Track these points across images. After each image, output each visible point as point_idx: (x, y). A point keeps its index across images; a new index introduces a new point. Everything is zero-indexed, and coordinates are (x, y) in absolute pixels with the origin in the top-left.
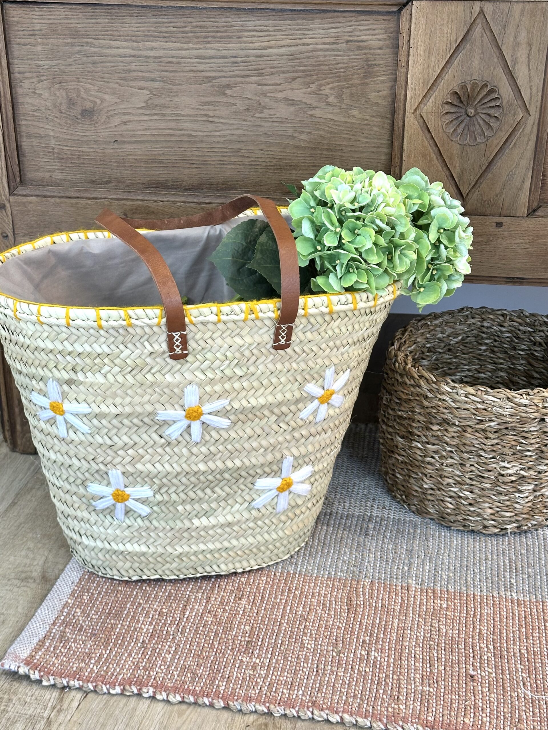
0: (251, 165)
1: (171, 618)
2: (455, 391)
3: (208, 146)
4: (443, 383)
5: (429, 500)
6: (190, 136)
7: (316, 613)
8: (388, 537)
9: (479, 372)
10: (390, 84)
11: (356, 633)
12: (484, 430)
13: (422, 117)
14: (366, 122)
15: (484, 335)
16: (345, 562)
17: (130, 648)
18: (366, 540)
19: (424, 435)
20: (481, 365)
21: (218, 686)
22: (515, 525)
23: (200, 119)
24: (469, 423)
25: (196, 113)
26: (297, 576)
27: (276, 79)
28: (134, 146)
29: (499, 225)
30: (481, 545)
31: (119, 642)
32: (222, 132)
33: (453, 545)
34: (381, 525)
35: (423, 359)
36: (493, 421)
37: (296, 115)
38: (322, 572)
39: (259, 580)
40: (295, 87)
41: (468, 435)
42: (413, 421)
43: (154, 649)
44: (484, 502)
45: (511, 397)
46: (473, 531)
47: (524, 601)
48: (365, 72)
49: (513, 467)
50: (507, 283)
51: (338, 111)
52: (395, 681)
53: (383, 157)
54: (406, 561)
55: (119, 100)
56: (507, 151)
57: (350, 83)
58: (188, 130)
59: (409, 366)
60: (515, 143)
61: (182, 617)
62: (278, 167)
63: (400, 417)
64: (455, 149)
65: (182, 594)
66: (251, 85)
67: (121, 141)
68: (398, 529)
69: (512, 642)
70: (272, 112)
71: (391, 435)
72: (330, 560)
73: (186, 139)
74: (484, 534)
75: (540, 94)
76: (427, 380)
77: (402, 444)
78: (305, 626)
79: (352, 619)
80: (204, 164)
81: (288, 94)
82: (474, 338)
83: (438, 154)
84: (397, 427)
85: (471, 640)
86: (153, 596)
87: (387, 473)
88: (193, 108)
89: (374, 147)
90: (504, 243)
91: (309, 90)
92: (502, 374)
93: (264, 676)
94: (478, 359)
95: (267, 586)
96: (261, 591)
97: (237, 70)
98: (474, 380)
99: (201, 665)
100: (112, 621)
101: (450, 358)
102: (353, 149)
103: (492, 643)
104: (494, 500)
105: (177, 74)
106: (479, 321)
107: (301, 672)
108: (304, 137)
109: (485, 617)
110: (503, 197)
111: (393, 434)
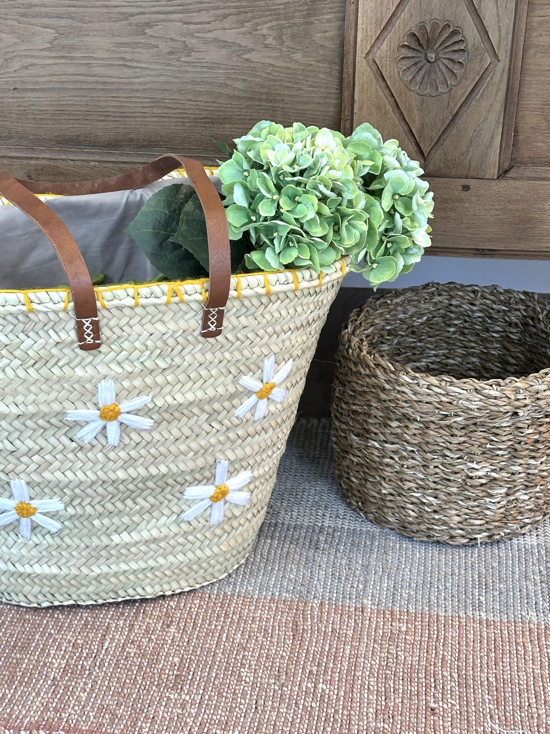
0: (178, 118)
1: (87, 650)
2: (415, 382)
3: (126, 95)
4: (402, 373)
5: (389, 507)
6: (105, 83)
7: (256, 640)
8: (341, 551)
9: (448, 358)
10: (339, 23)
11: (302, 662)
12: (449, 427)
13: (375, 62)
14: (311, 68)
15: (452, 315)
16: (291, 581)
17: (39, 686)
18: (316, 554)
19: (382, 433)
20: (450, 350)
21: (141, 728)
22: (485, 534)
23: (115, 63)
24: (432, 419)
25: (111, 56)
26: (235, 598)
27: (204, 17)
28: (39, 94)
29: (466, 188)
30: (447, 558)
31: (26, 679)
32: (142, 79)
33: (415, 559)
34: (333, 537)
35: (382, 343)
36: (459, 416)
37: (229, 59)
38: (264, 593)
39: (191, 604)
40: (227, 26)
41: (432, 433)
42: (370, 416)
43: (67, 687)
44: (451, 508)
45: (479, 388)
46: (438, 542)
47: (494, 621)
48: (308, 10)
49: (482, 468)
50: (475, 255)
51: (279, 54)
52: (345, 717)
53: (332, 109)
54: (361, 579)
55: (18, 41)
56: (473, 102)
57: (291, 22)
58: (101, 77)
59: (365, 353)
60: (482, 94)
61: (100, 648)
62: (209, 120)
63: (355, 412)
64: (414, 100)
65: (101, 622)
66: (174, 23)
67: (23, 89)
68: (353, 541)
69: (479, 669)
70: (200, 55)
71: (345, 433)
72: (274, 579)
73: (100, 86)
74: (451, 545)
75: (510, 36)
76: (385, 369)
77: (357, 443)
78: (243, 657)
79: (298, 646)
80: (121, 117)
81: (219, 34)
82: (441, 319)
83: (395, 105)
84: (351, 424)
85: (432, 667)
86: (66, 625)
87: (340, 477)
88: (107, 51)
89: (321, 97)
90: (472, 210)
91: (243, 30)
92: (474, 360)
93: (194, 715)
94: (446, 342)
95: (200, 610)
96: (194, 617)
97: (158, 6)
98: (442, 367)
99: (122, 704)
100: (18, 655)
101: (414, 342)
102: (297, 100)
103: (456, 671)
104: (462, 507)
105: (88, 10)
106: (447, 299)
107: (237, 709)
108: (238, 85)
109: (450, 641)
110: (470, 155)
111: (347, 431)
